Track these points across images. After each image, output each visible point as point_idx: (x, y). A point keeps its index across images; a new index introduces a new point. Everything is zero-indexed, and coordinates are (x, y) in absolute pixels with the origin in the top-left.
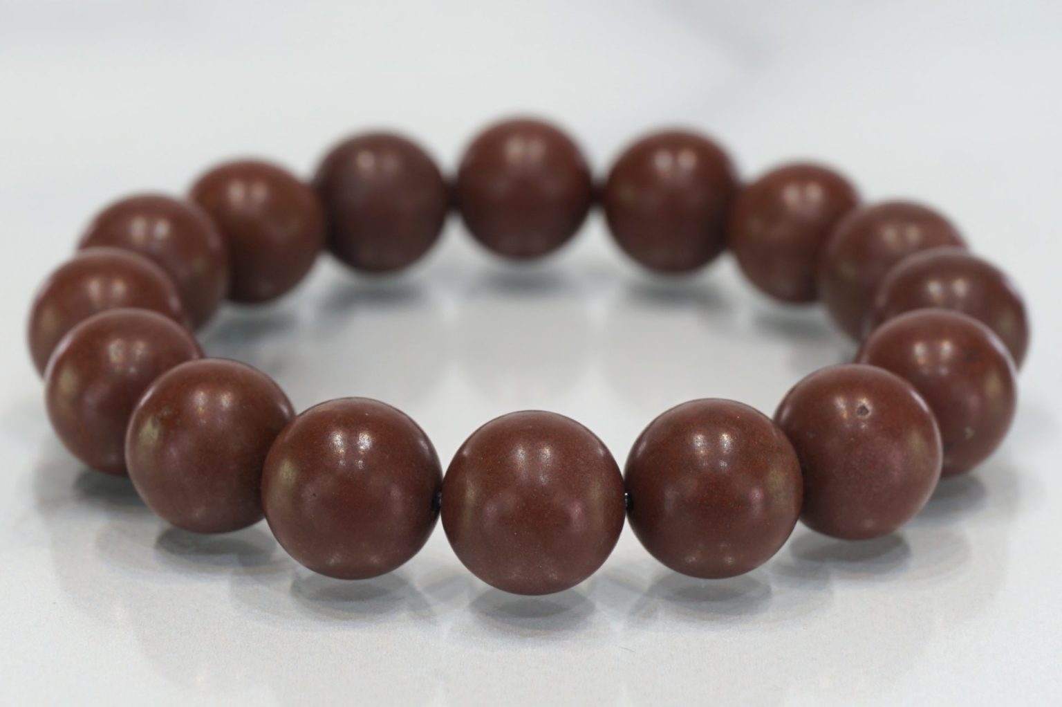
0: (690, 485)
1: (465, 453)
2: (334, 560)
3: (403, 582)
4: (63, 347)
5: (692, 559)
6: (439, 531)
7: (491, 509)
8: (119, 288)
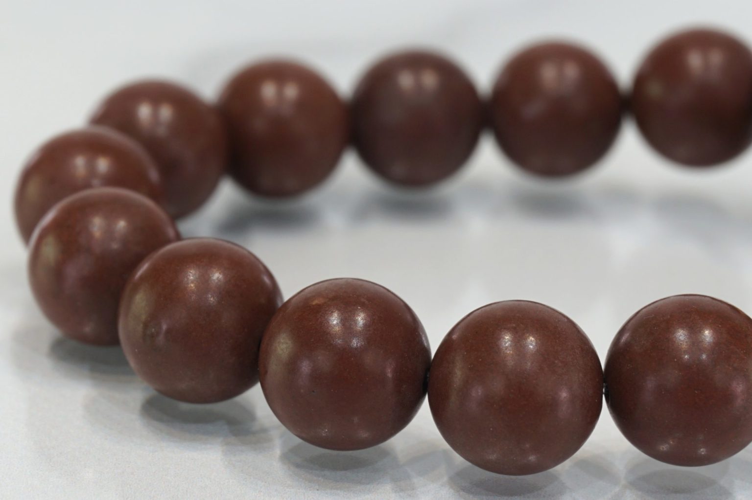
0: (672, 376)
1: (454, 337)
2: (325, 432)
4: (49, 217)
5: (664, 448)
6: (425, 408)
7: (477, 392)
8: (103, 165)
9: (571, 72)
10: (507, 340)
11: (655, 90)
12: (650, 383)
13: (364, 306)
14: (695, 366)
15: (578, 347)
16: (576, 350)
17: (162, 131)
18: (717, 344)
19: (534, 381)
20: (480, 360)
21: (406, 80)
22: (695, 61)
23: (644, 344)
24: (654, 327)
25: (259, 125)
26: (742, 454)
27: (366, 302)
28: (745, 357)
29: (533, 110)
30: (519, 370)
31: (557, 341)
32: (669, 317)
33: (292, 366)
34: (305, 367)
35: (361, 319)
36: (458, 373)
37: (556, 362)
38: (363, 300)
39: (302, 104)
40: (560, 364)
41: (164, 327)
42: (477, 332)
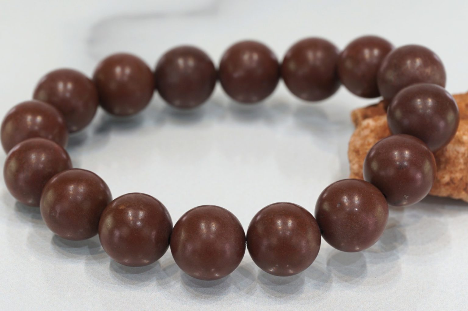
10: (203, 226)
11: (292, 66)
12: (265, 243)
17: (68, 95)
22: (310, 55)
25: (113, 86)
33: (111, 233)
34: (117, 233)
35: (141, 214)
36: (183, 235)
39: (131, 77)
41: (58, 211)
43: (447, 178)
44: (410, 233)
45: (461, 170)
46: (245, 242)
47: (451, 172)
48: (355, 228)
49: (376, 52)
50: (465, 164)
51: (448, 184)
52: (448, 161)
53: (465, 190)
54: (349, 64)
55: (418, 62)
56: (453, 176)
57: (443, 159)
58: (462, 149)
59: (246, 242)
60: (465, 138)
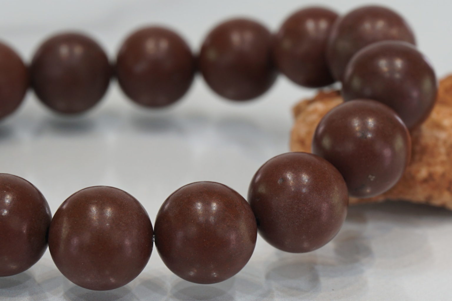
0: (193, 230)
3: (29, 277)
5: (192, 274)
7: (75, 241)
9: (164, 45)
10: (94, 210)
11: (212, 55)
12: (180, 234)
13: (8, 191)
14: (204, 225)
15: (135, 213)
16: (134, 216)
18: (218, 211)
19: (107, 235)
20: (76, 222)
21: (64, 51)
22: (236, 38)
23: (175, 212)
24: (181, 202)
26: (240, 274)
27: (10, 188)
28: (234, 219)
29: (140, 68)
30: (98, 228)
31: (122, 210)
32: (190, 195)
36: (65, 230)
37: (121, 223)
38: (8, 187)
40: (123, 225)
42: (74, 206)
43: (423, 173)
44: (375, 246)
45: (443, 163)
46: (152, 237)
47: (429, 165)
48: (304, 212)
49: (323, 25)
50: (448, 154)
51: (425, 181)
52: (424, 150)
53: (449, 189)
54: (287, 44)
55: (380, 24)
56: (432, 169)
57: (418, 148)
58: (443, 135)
59: (154, 236)
60: (446, 122)
